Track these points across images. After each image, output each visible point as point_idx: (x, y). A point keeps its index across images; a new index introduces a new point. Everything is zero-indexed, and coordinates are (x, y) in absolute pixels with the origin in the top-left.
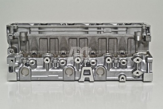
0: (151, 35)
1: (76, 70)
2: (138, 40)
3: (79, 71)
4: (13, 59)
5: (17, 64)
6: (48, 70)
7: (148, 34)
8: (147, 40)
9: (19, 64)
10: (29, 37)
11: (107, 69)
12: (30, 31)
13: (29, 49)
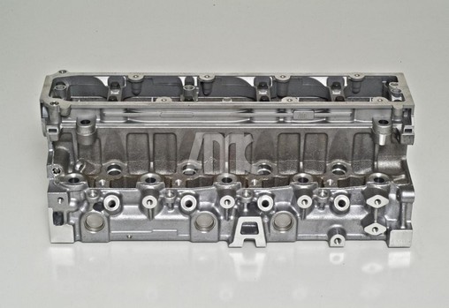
0: (415, 131)
1: (222, 218)
2: (382, 142)
3: (229, 219)
4: (64, 195)
5: (72, 204)
6: (153, 217)
7: (406, 127)
8: (402, 142)
9: (79, 203)
10: (99, 131)
11: (301, 216)
12: (102, 116)
13: (101, 157)
